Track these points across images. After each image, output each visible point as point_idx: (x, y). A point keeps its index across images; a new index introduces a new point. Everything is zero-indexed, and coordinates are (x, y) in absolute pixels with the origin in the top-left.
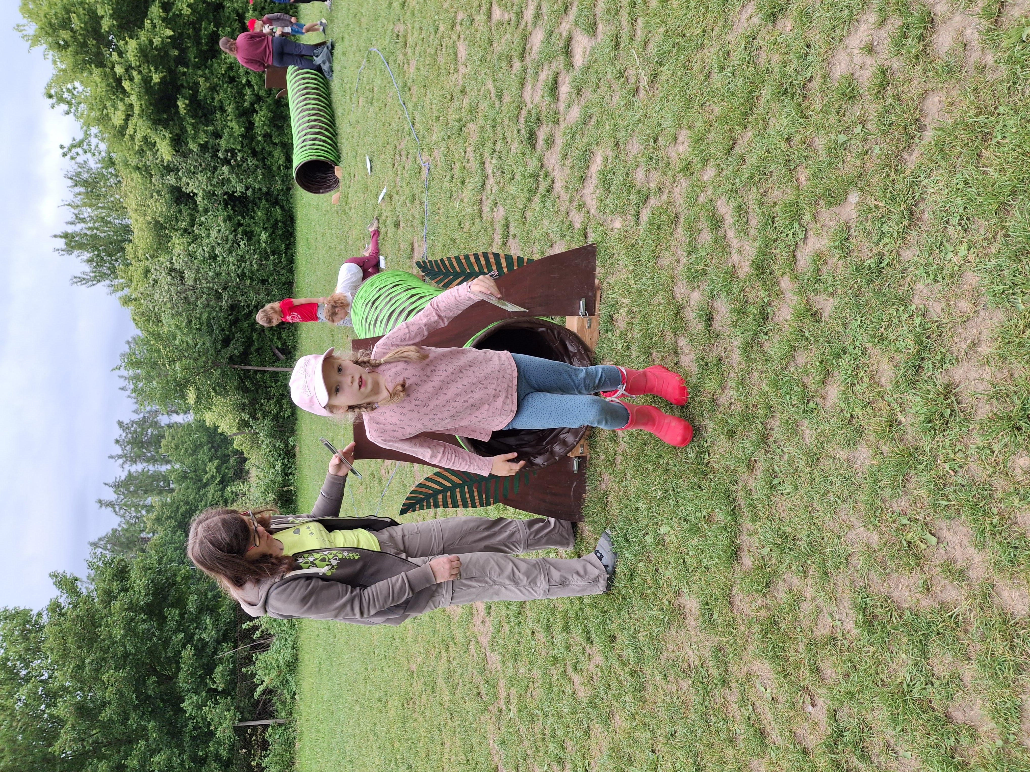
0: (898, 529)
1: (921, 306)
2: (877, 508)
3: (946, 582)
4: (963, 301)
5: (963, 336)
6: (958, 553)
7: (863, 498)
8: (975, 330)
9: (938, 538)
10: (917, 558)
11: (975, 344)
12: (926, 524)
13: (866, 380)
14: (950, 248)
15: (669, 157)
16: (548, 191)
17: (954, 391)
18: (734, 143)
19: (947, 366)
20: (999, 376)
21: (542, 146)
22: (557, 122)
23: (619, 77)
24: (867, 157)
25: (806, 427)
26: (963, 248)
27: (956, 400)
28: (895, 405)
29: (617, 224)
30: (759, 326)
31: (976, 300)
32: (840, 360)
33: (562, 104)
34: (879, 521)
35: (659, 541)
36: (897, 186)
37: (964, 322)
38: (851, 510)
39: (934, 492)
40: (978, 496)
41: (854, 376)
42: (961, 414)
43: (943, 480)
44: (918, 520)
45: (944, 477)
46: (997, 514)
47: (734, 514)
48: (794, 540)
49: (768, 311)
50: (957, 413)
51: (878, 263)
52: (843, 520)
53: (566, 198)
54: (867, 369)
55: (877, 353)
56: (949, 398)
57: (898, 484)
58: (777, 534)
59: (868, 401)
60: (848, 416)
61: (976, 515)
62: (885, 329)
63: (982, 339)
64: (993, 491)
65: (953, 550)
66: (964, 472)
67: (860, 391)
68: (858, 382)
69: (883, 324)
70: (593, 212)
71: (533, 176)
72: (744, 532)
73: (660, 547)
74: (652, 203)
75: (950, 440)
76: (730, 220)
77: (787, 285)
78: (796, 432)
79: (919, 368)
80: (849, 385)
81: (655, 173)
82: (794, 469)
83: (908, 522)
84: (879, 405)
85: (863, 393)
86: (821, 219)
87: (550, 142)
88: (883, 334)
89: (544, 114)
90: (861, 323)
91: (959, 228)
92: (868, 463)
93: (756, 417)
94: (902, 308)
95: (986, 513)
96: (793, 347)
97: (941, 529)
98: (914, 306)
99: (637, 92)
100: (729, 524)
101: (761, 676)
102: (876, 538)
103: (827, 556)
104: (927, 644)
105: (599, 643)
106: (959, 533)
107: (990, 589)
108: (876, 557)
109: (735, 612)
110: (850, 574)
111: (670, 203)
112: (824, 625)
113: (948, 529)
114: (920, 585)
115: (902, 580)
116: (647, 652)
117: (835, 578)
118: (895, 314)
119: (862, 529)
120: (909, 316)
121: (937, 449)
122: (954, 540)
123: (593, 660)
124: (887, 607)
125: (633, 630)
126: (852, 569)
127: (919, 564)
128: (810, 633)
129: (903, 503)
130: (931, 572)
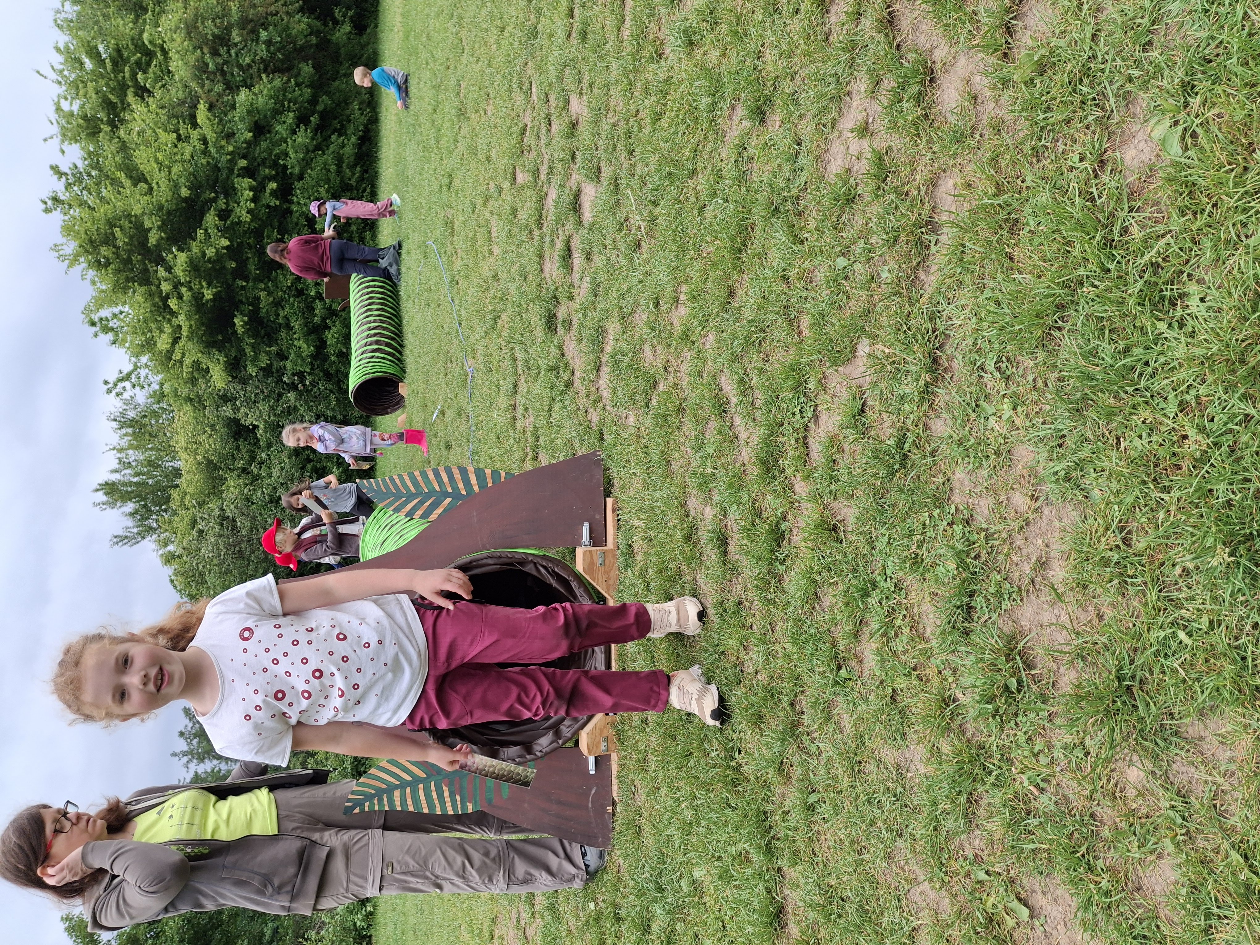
0: (974, 889)
1: (963, 507)
2: (942, 850)
4: (1017, 494)
5: (1025, 551)
6: (1062, 938)
7: (920, 831)
9: (1031, 909)
11: (1042, 564)
12: (1012, 882)
13: (906, 630)
14: (990, 409)
15: (671, 324)
16: (566, 386)
17: (1020, 646)
18: (732, 294)
19: (1006, 604)
20: (1084, 618)
21: (560, 330)
22: (572, 298)
23: (620, 230)
24: (873, 285)
25: (841, 708)
26: (1005, 406)
27: (1024, 663)
28: (948, 673)
29: (632, 420)
30: (773, 551)
31: (1035, 491)
32: (869, 600)
33: (576, 275)
34: (946, 873)
35: (695, 889)
36: (913, 322)
37: (1022, 528)
38: (908, 851)
39: (1012, 825)
40: (1076, 835)
41: (889, 624)
42: (1034, 687)
43: (1025, 803)
44: (999, 874)
45: (1026, 798)
46: (1108, 869)
47: (769, 851)
48: (843, 900)
49: (782, 528)
50: (1028, 686)
51: (900, 444)
52: (902, 868)
53: (583, 392)
54: (905, 612)
55: (915, 586)
56: (1014, 659)
57: (961, 809)
58: (820, 889)
59: (912, 665)
60: (889, 691)
61: (1075, 870)
62: (918, 547)
63: (1052, 555)
64: (1097, 826)
65: (1054, 932)
66: (1053, 790)
67: (901, 649)
68: (896, 635)
69: (915, 538)
70: (609, 408)
71: (554, 369)
72: (786, 882)
73: (696, 899)
74: (661, 388)
75: (1025, 733)
76: (734, 400)
77: (801, 488)
78: (829, 718)
79: (970, 609)
80: (885, 639)
81: (660, 348)
82: (832, 778)
83: (987, 877)
84: (927, 672)
85: (905, 653)
86: (831, 385)
87: (567, 324)
88: (917, 555)
89: (560, 290)
90: (890, 539)
91: (997, 375)
92: (923, 771)
93: (780, 693)
94: (938, 511)
95: (1091, 869)
96: (814, 581)
97: (1033, 891)
98: (953, 507)
99: (639, 245)
100: (765, 868)
102: (947, 902)
103: (885, 930)
106: (1060, 901)
108: (950, 936)
111: (676, 386)
113: (1044, 893)
118: (928, 521)
119: (927, 885)
120: (948, 524)
121: (1010, 747)
122: (1055, 913)
129: (977, 842)
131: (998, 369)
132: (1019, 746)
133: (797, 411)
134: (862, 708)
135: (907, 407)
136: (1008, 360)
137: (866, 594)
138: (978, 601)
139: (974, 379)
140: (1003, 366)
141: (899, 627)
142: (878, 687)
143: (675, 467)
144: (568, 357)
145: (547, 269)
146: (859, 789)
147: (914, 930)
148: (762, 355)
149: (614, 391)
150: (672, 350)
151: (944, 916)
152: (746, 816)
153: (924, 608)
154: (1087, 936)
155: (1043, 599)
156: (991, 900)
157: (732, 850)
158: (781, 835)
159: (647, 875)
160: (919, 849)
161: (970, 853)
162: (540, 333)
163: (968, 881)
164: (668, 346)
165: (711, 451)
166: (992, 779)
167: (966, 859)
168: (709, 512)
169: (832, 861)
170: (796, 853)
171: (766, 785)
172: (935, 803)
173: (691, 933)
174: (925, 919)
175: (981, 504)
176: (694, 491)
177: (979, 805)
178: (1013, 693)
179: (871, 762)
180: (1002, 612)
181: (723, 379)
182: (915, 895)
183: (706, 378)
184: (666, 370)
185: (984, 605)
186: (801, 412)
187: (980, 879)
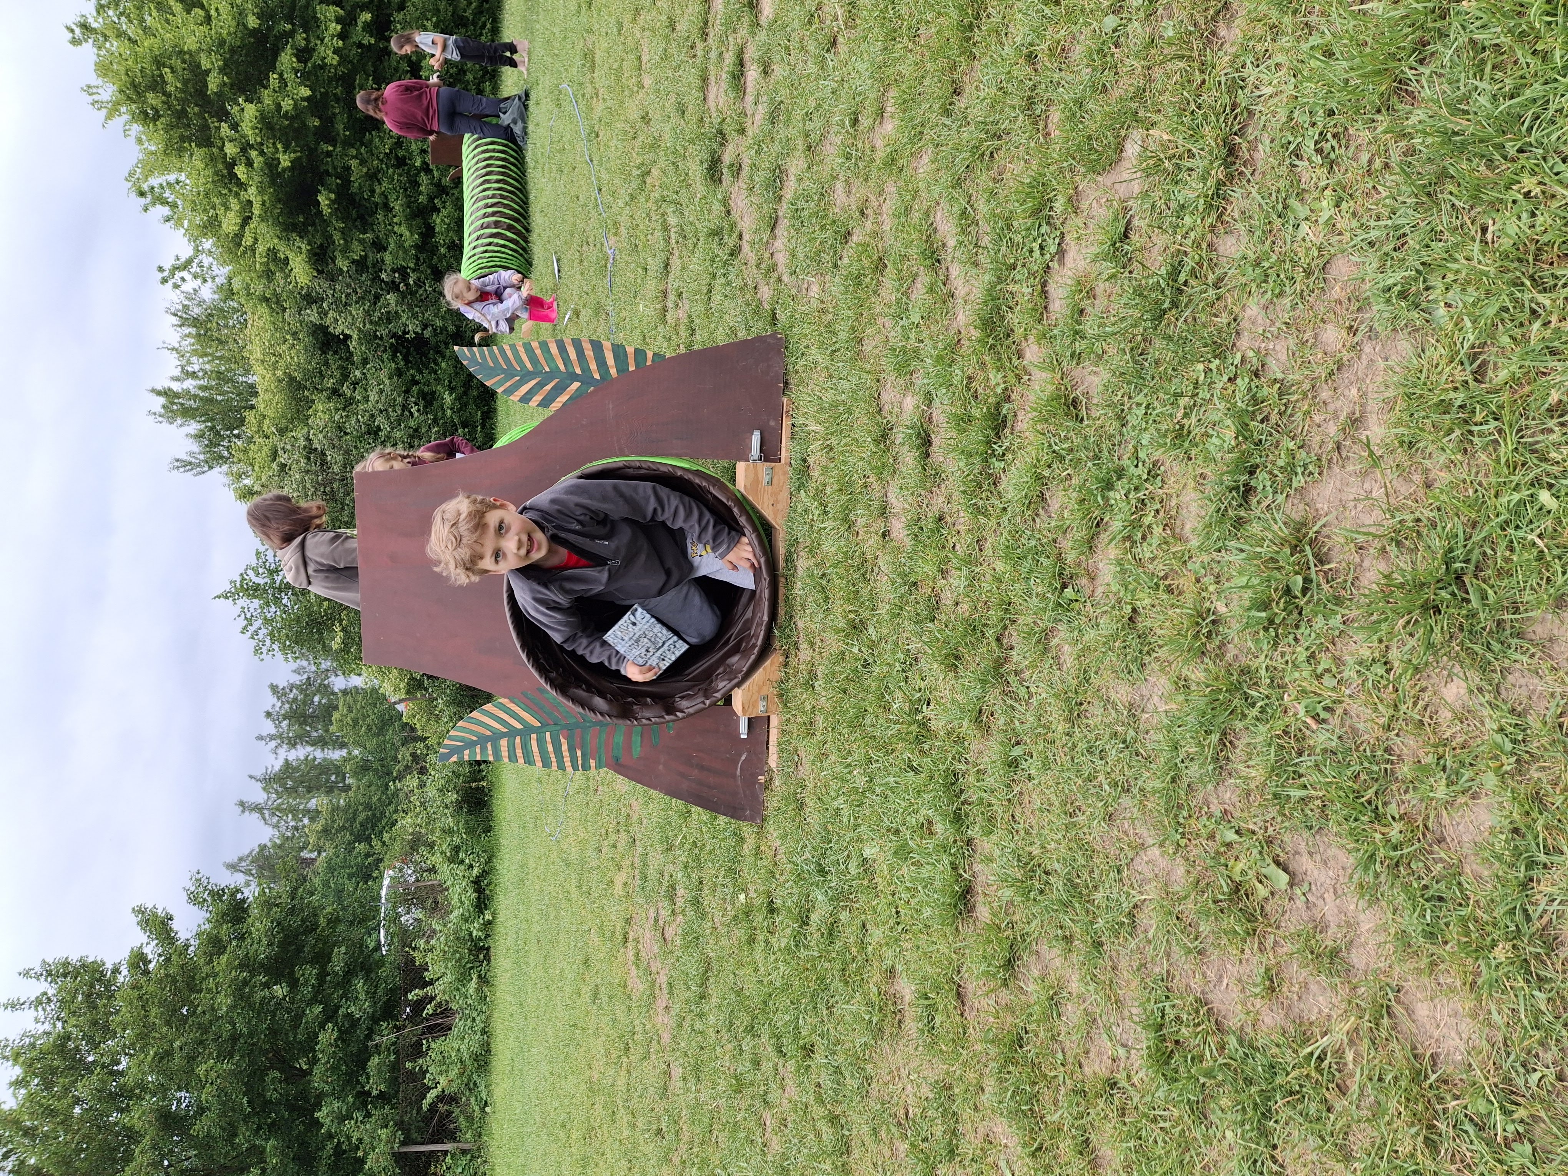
0: (1218, 853)
1: (1251, 354)
2: (1180, 807)
3: (1307, 973)
4: (1329, 326)
5: (1331, 407)
6: (1329, 908)
7: (1154, 784)
8: (1354, 391)
9: (1292, 874)
10: (1252, 918)
11: (1354, 422)
12: (1269, 842)
13: (1157, 530)
14: (1302, 211)
15: (873, 149)
16: (731, 255)
17: (1311, 534)
18: (957, 92)
19: (1298, 481)
20: (1405, 489)
21: (727, 178)
22: (742, 131)
23: (810, 23)
24: (1153, 51)
25: (1062, 636)
26: (1324, 203)
27: (1316, 556)
28: (1208, 580)
29: (815, 290)
30: (989, 443)
31: (1355, 320)
32: (1111, 494)
33: (750, 98)
34: (1183, 834)
35: (866, 871)
36: (1205, 97)
37: (1331, 374)
38: (1135, 810)
39: (1276, 769)
40: (1363, 776)
41: (1135, 524)
42: (1326, 587)
43: (1297, 740)
44: (1253, 832)
45: (1299, 735)
46: (1401, 818)
47: (958, 819)
48: (1047, 873)
49: (1004, 411)
50: (1319, 585)
51: (1174, 273)
52: (1126, 833)
53: (753, 262)
54: (1159, 506)
55: (1175, 469)
56: (1303, 551)
57: (1209, 753)
58: (1019, 861)
59: (1162, 574)
60: (1128, 609)
61: (1356, 820)
62: (1186, 415)
63: (1369, 408)
64: (1392, 763)
65: (1320, 903)
66: (1337, 721)
67: (1148, 555)
68: (1144, 538)
69: (1183, 401)
70: (785, 278)
71: (716, 233)
72: (977, 856)
73: (866, 882)
74: (855, 238)
75: (1307, 649)
76: (951, 242)
77: (1033, 353)
78: (1046, 650)
79: (1249, 490)
80: (1128, 544)
81: (857, 184)
82: (1044, 727)
83: (1236, 837)
84: (1181, 581)
85: (1153, 559)
86: (1084, 205)
87: (737, 169)
88: (1182, 427)
89: (728, 120)
90: (1147, 407)
91: (1318, 159)
92: (1162, 708)
93: (985, 625)
94: (1217, 362)
95: (1378, 817)
96: (1039, 478)
97: (1297, 853)
98: (1239, 356)
99: (834, 43)
100: (951, 839)
101: (1006, 1146)
102: (1181, 871)
103: (1098, 907)
104: (1267, 1115)
105: (791, 1057)
106: (1331, 863)
107: (1391, 995)
108: (1182, 912)
109: (966, 1014)
110: (1138, 948)
111: (875, 234)
112: (1100, 1054)
113: (1311, 854)
114: (1259, 980)
115: (1229, 966)
116: (849, 1081)
117: (1114, 954)
118: (1202, 378)
119: (1156, 852)
120: (1230, 379)
121: (1284, 670)
122: (1322, 879)
123: (788, 1089)
124: (1199, 1024)
125: (832, 1039)
126: (1142, 936)
127: (1255, 931)
128: (1077, 1068)
129: (1228, 794)
130: (1280, 951)
131: (1319, 151)
132: (1296, 666)
133: (1036, 246)
134: (1091, 635)
135: (1188, 220)
136: (1334, 136)
137: (1109, 486)
138: (1262, 479)
139: (1283, 170)
140: (1327, 147)
141: (1149, 526)
142: (1113, 607)
143: (868, 346)
144: (735, 215)
145: (711, 97)
146: (1078, 734)
147: (1135, 906)
148: (993, 173)
149: (793, 255)
150: (872, 183)
151: (1176, 888)
152: (931, 778)
153: (1185, 498)
154: (1362, 904)
155: (1350, 468)
156: (1240, 866)
157: (912, 821)
158: (974, 798)
159: (808, 855)
160: (1150, 805)
161: (1216, 809)
162: (700, 187)
163: (1210, 843)
164: (866, 180)
165: (916, 318)
166: (1255, 712)
167: (1210, 816)
168: (910, 402)
169: (1036, 828)
170: (991, 819)
171: (960, 740)
172: (1176, 748)
173: (858, 922)
174: (1152, 892)
175: (1278, 348)
176: (890, 377)
177: (1235, 747)
178: (1296, 597)
179: (1096, 703)
180: (1292, 492)
181: (939, 214)
182: (1140, 864)
183: (916, 216)
184: (862, 213)
185: (1268, 484)
186: (1041, 248)
187: (1228, 840)
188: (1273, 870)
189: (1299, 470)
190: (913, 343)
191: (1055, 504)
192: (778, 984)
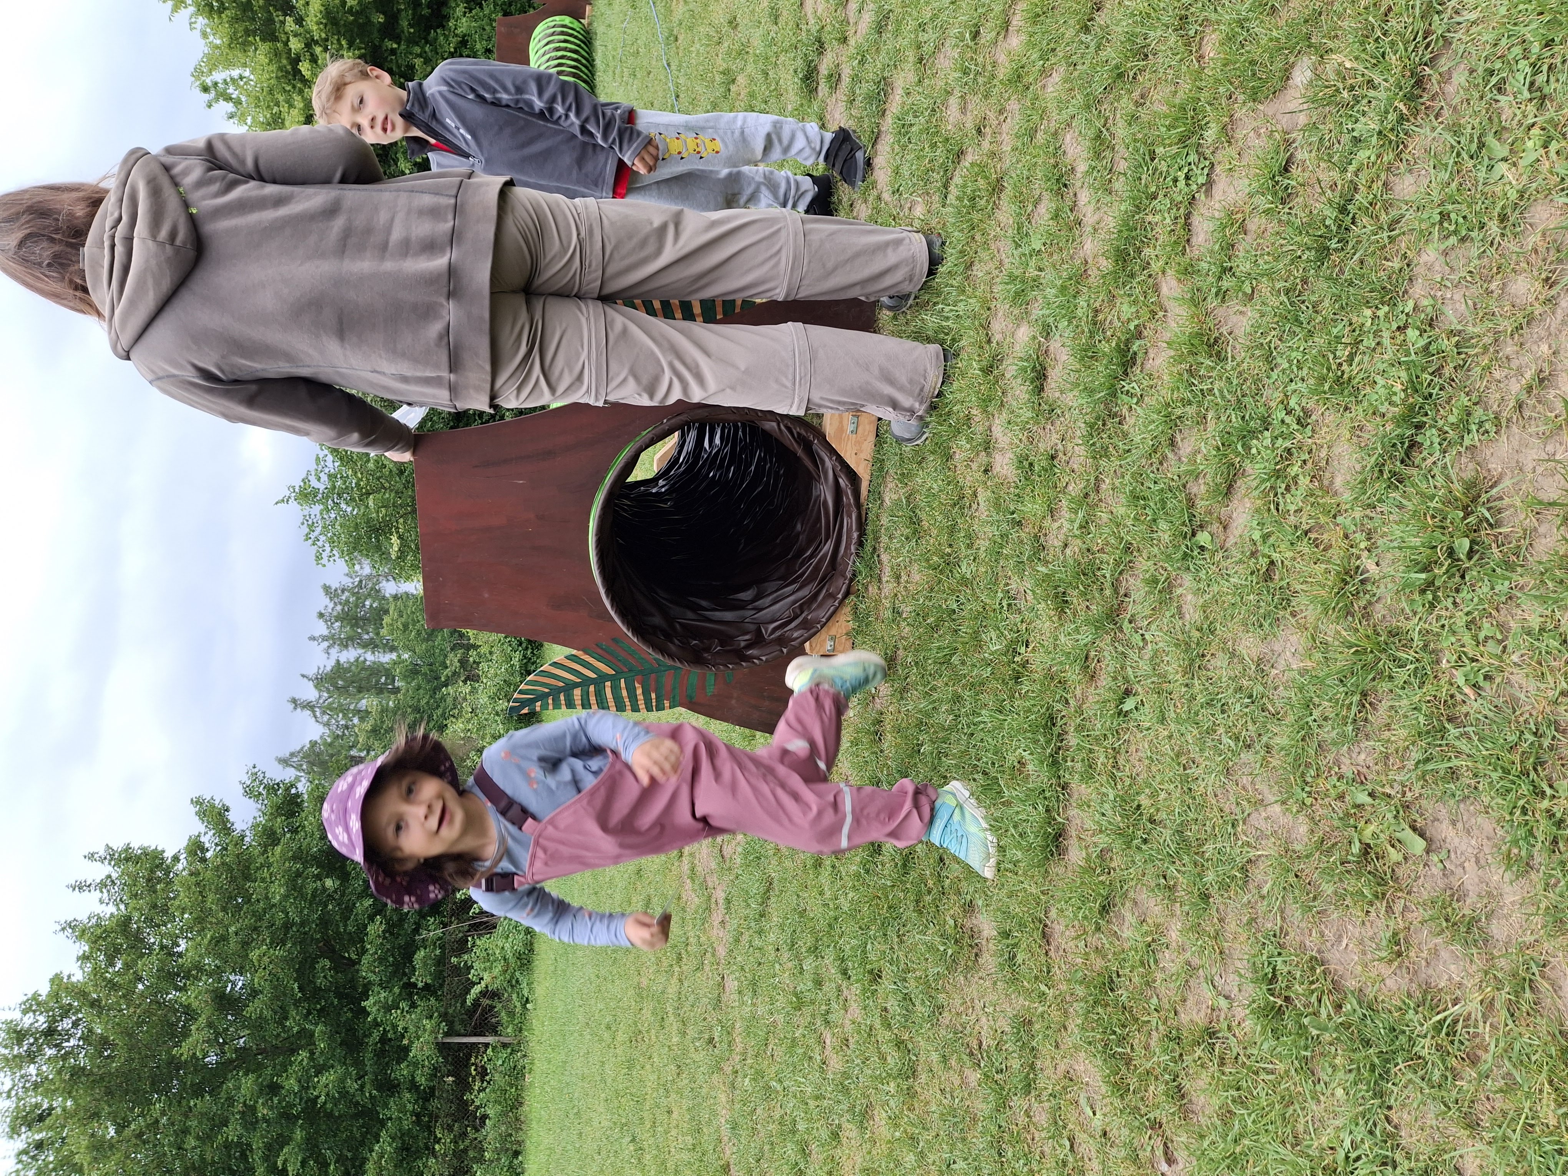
0: (1348, 815)
1: (1425, 302)
2: (1308, 765)
3: (1439, 940)
4: (1520, 278)
5: (1514, 364)
6: (1470, 878)
7: (1281, 741)
8: (1544, 348)
9: (1429, 841)
10: (1382, 882)
11: (1543, 380)
12: (1407, 807)
13: (1304, 481)
14: (1499, 151)
15: (995, 62)
18: (1099, 9)
19: (1471, 439)
21: (824, 89)
22: (844, 40)
25: (1187, 585)
26: (1529, 144)
28: (1358, 536)
29: (918, 212)
30: (1115, 380)
31: (1553, 272)
32: (1254, 442)
33: (853, 6)
34: (1310, 793)
36: (1394, 25)
37: (1519, 328)
38: (1257, 766)
41: (1280, 474)
42: (1495, 551)
44: (1389, 796)
47: (1056, 760)
48: (1153, 823)
49: (1134, 348)
50: (1488, 549)
52: (1243, 786)
54: (1307, 456)
55: (1328, 418)
56: (1474, 512)
57: (1346, 712)
59: (1306, 527)
60: (1265, 562)
63: (1560, 367)
64: (1555, 739)
65: (1459, 871)
66: (1495, 690)
67: (1292, 507)
68: (1289, 488)
70: (886, 196)
72: (1073, 800)
74: (969, 158)
75: (1467, 614)
76: (1082, 167)
77: (1171, 287)
78: (1168, 599)
79: (1414, 445)
80: (1269, 494)
81: (974, 100)
82: (1158, 673)
83: (1369, 800)
84: (1328, 536)
85: (1297, 511)
86: (1239, 134)
87: (835, 80)
88: (1341, 375)
89: (828, 28)
91: (1525, 95)
92: (1296, 665)
93: (1099, 569)
94: (1386, 308)
96: (1171, 418)
97: (1437, 820)
98: (1411, 304)
100: (1046, 783)
101: (1087, 1084)
102: (1303, 829)
103: (1208, 860)
104: (1385, 1075)
105: (857, 981)
106: (1475, 832)
107: (1535, 969)
108: (1302, 870)
109: (1052, 954)
110: (1249, 902)
111: (992, 154)
112: (1198, 1003)
113: (1454, 823)
114: (1384, 943)
115: (1350, 927)
116: (919, 1008)
117: (1222, 907)
118: (1369, 324)
119: (1277, 808)
120: (1399, 328)
121: (1438, 635)
122: (1463, 847)
123: (850, 1010)
124: (1312, 983)
125: (902, 966)
126: (1254, 891)
127: (1384, 895)
128: (1172, 1015)
129: (1363, 756)
130: (1409, 916)
131: (1530, 85)
132: (1453, 631)
133: (1181, 175)
134: (1219, 586)
135: (1362, 157)
136: (1551, 69)
137: (1251, 434)
138: (1430, 435)
139: (1482, 106)
140: (1539, 80)
141: (1295, 477)
143: (978, 271)
145: (809, 2)
146: (1197, 686)
147: (1250, 861)
148: (1136, 95)
149: (897, 172)
150: (993, 100)
151: (1298, 847)
153: (1336, 450)
154: (1509, 876)
155: (1532, 430)
158: (1074, 743)
160: (1275, 762)
161: (1347, 770)
162: (792, 97)
163: (1339, 804)
164: (986, 97)
165: (1037, 245)
167: (1340, 778)
168: (1024, 333)
169: (1143, 777)
170: (1092, 765)
171: (1061, 685)
172: (1308, 705)
174: (1269, 849)
175: (1456, 297)
176: (1002, 308)
177: (1375, 709)
178: (1459, 560)
179: (1220, 654)
180: (1463, 450)
181: (1068, 137)
182: (1258, 820)
183: (1040, 137)
184: (979, 131)
185: (1437, 440)
186: (1187, 178)
187: (1358, 802)
188: (1408, 835)
189: (1474, 428)
190: (1032, 272)
191: (1186, 448)
192: (846, 909)
